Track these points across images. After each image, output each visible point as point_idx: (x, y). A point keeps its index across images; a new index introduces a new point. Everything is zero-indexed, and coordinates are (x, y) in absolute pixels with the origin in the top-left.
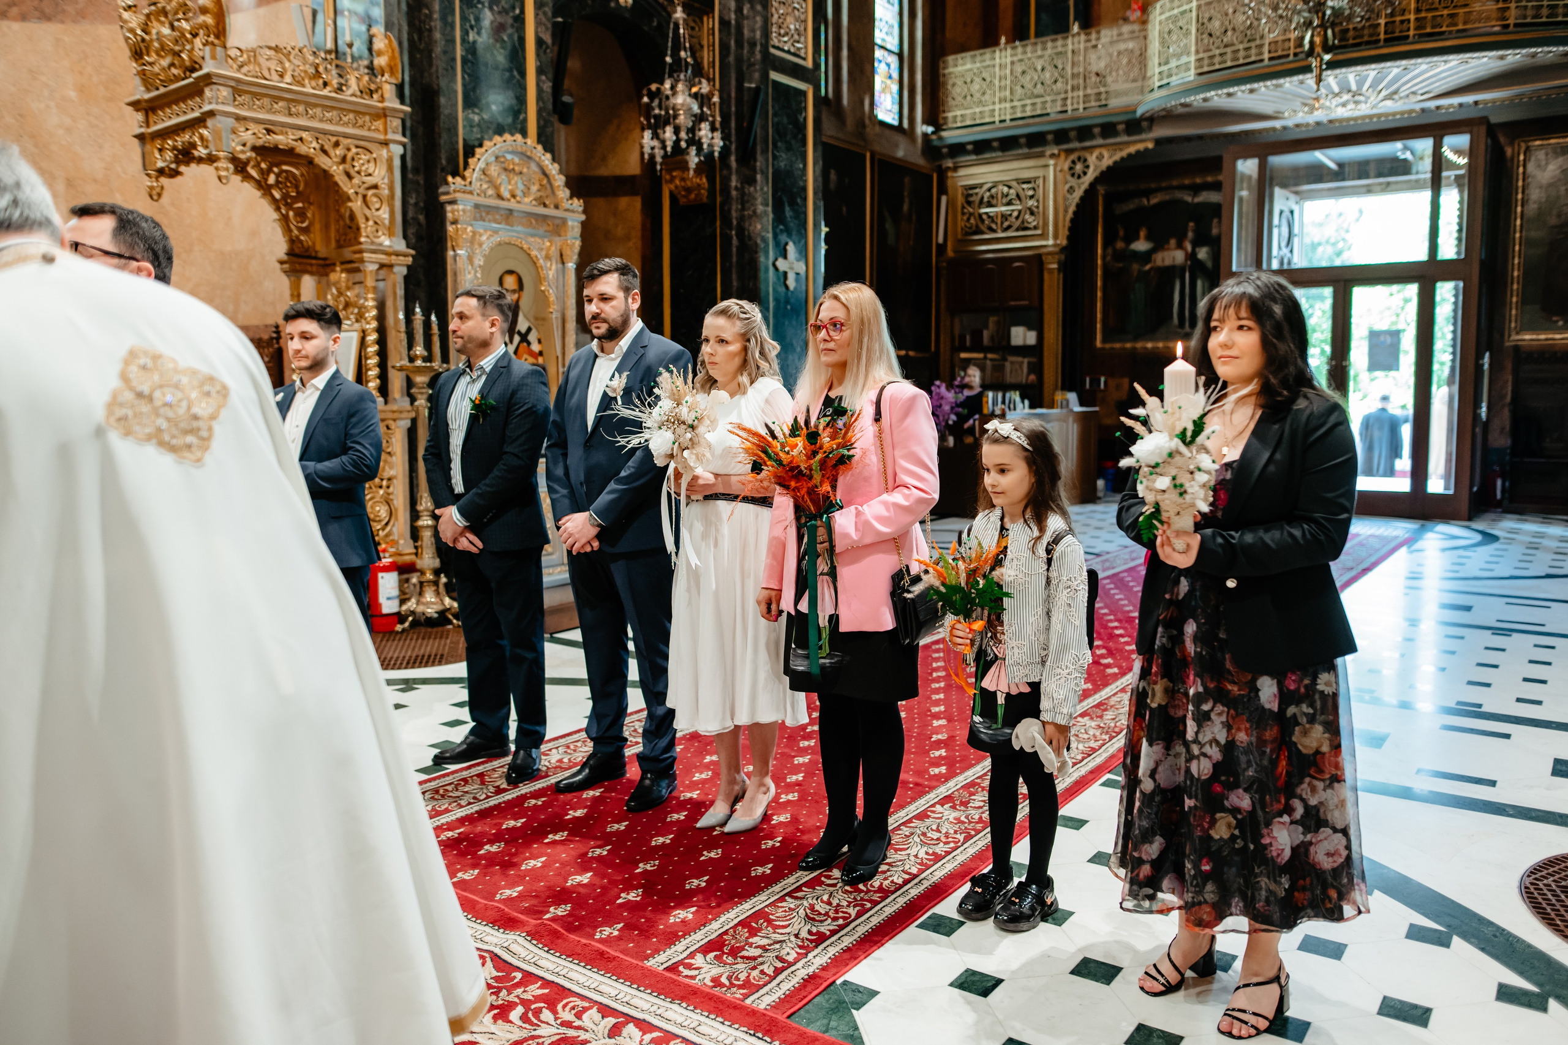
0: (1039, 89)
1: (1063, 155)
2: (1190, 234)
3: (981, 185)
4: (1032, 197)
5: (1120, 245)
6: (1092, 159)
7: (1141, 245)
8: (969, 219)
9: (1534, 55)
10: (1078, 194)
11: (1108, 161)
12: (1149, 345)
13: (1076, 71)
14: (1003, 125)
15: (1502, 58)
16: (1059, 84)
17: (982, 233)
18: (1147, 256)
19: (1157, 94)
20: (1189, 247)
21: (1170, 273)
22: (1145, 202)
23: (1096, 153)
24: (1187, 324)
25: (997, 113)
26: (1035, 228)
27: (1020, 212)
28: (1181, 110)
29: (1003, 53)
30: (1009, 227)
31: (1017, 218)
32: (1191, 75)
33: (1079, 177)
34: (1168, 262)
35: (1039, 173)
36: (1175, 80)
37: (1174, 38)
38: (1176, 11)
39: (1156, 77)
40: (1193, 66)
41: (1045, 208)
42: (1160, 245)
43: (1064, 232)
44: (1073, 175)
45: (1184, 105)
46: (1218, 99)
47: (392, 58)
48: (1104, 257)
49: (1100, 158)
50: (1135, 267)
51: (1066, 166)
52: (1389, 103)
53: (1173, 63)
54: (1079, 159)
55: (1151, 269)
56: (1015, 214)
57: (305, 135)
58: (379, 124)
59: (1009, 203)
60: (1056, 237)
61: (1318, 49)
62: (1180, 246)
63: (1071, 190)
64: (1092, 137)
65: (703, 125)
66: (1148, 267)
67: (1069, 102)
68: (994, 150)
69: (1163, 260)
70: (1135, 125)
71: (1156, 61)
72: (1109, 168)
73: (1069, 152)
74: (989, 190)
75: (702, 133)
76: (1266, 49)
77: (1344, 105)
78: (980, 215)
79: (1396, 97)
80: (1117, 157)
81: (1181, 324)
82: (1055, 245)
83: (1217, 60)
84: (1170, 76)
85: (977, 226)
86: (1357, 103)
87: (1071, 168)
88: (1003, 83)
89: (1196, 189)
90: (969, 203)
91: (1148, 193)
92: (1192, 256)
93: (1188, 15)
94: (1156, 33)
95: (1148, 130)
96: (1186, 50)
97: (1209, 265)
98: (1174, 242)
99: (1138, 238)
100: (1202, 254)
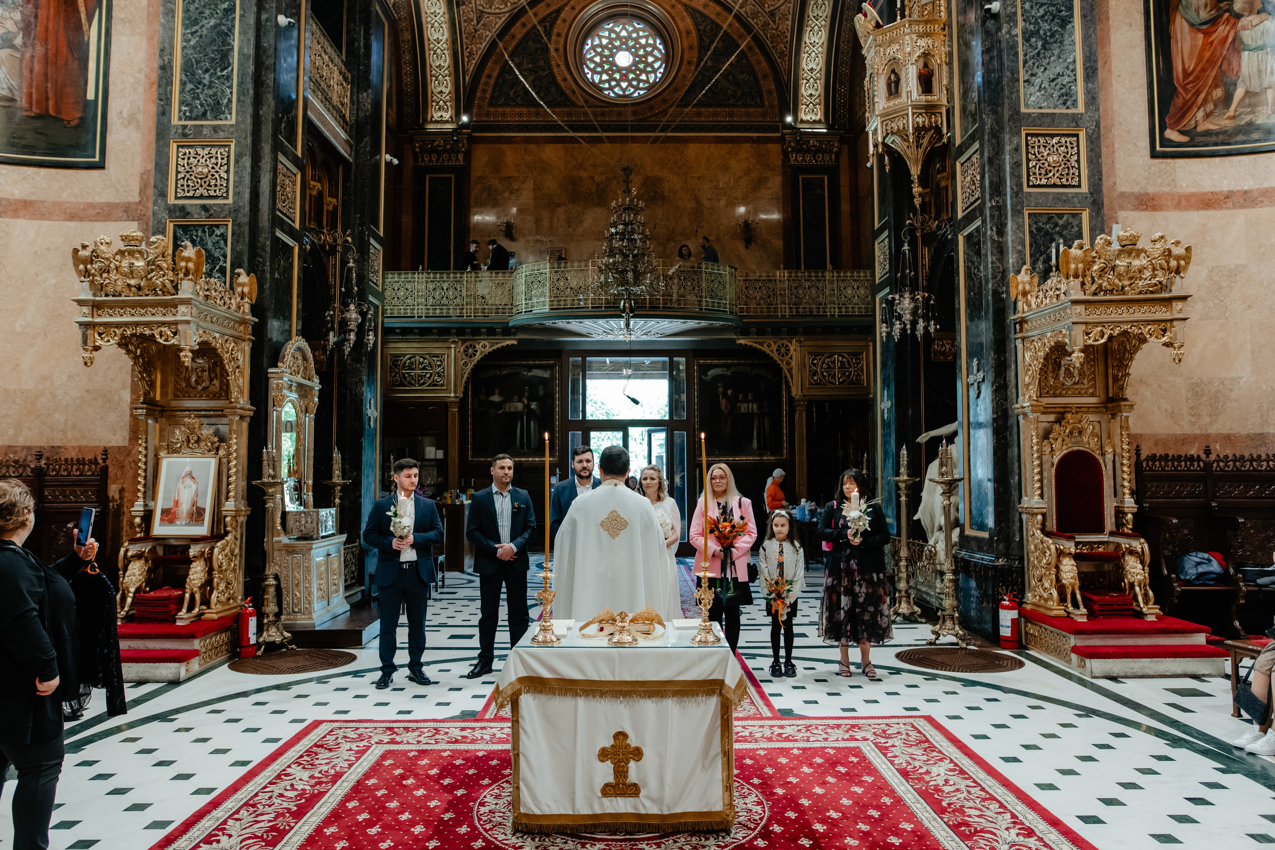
0: (445, 301)
1: (460, 343)
2: (526, 394)
3: (405, 355)
4: (439, 366)
5: (483, 397)
6: (479, 347)
7: (496, 398)
8: (395, 376)
10: (470, 367)
11: (488, 349)
13: (469, 293)
14: (420, 319)
15: (699, 323)
16: (458, 300)
17: (405, 386)
18: (499, 405)
19: (523, 316)
20: (526, 402)
21: (515, 416)
22: (499, 373)
23: (483, 342)
24: (525, 447)
25: (416, 311)
26: (442, 385)
27: (431, 374)
28: (538, 327)
29: (420, 276)
30: (424, 383)
31: (429, 378)
32: (547, 309)
33: (471, 357)
34: (513, 410)
35: (446, 351)
36: (536, 310)
37: (536, 286)
38: (536, 272)
39: (524, 306)
40: (547, 303)
41: (449, 374)
42: (507, 399)
43: (461, 390)
44: (467, 355)
45: (541, 324)
46: (561, 324)
47: (250, 289)
48: (472, 405)
49: (484, 346)
50: (493, 411)
51: (462, 350)
53: (535, 300)
54: (471, 346)
55: (503, 413)
56: (428, 375)
57: (217, 335)
58: (242, 328)
59: (424, 368)
60: (455, 392)
61: (627, 310)
62: (520, 400)
63: (466, 364)
64: (480, 334)
65: (371, 333)
66: (501, 412)
67: (464, 311)
68: (415, 334)
69: (510, 408)
70: (507, 331)
71: (524, 297)
72: (489, 353)
73: (464, 341)
74: (410, 359)
75: (371, 337)
76: (589, 302)
77: (624, 334)
78: (403, 374)
79: (649, 334)
80: (495, 347)
81: (522, 447)
82: (456, 397)
83: (562, 303)
84: (532, 307)
85: (401, 381)
86: (630, 335)
87: (465, 351)
88: (420, 294)
89: (530, 368)
90: (396, 366)
91: (500, 368)
92: (527, 407)
93: (544, 275)
94: (523, 281)
95: (515, 334)
96: (543, 294)
97: (538, 412)
98: (516, 397)
99: (494, 394)
100: (533, 406)
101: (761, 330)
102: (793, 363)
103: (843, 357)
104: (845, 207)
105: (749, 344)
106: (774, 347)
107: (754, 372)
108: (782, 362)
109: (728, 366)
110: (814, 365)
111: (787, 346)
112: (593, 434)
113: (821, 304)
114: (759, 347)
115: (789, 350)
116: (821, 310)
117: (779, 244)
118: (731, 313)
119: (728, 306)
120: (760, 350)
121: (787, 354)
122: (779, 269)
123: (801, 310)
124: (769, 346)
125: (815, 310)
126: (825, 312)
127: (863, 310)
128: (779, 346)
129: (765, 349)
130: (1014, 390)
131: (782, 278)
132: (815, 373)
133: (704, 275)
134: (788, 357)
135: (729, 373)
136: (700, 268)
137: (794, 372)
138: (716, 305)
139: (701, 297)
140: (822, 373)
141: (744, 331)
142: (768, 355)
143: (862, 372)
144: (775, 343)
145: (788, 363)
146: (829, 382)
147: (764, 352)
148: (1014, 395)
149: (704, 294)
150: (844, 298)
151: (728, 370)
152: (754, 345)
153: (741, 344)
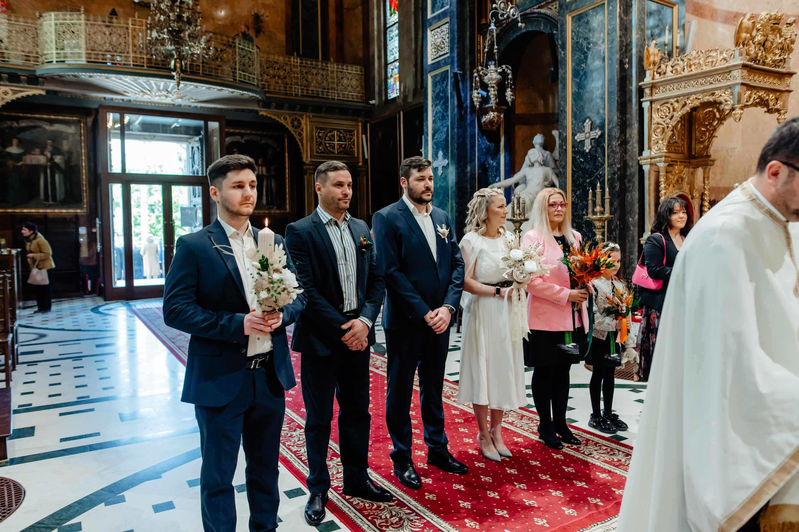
2: (49, 148)
7: (14, 150)
9: (242, 94)
11: (11, 96)
12: (25, 211)
15: (233, 92)
18: (18, 157)
19: (54, 66)
20: (49, 155)
21: (35, 169)
22: (16, 125)
23: (3, 89)
24: (50, 199)
28: (71, 78)
32: (83, 61)
34: (34, 162)
36: (69, 61)
37: (68, 36)
38: (68, 22)
39: (54, 56)
40: (84, 55)
42: (28, 151)
45: (75, 76)
46: (99, 79)
49: (6, 93)
50: (10, 163)
52: (180, 100)
53: (68, 51)
55: (23, 165)
61: (178, 70)
62: (42, 153)
64: (1, 79)
66: (20, 164)
69: (31, 160)
70: (33, 80)
71: (54, 46)
76: (131, 59)
77: (160, 96)
79: (184, 98)
80: (18, 95)
81: (46, 199)
83: (100, 56)
84: (65, 57)
86: (167, 97)
89: (52, 122)
91: (17, 119)
92: (51, 160)
93: (78, 27)
94: (53, 29)
95: (43, 84)
96: (78, 46)
97: (63, 166)
98: (37, 151)
99: (11, 145)
100: (58, 159)
101: (280, 106)
102: (304, 134)
103: (341, 133)
104: (332, 17)
105: (269, 115)
106: (289, 120)
107: (264, 141)
108: (296, 133)
109: (242, 135)
110: (319, 137)
111: (299, 120)
112: (134, 187)
113: (324, 89)
114: (277, 119)
115: (300, 124)
116: (325, 94)
117: (282, 37)
118: (258, 86)
119: (256, 80)
120: (278, 121)
121: (299, 127)
122: (293, 55)
123: (310, 92)
124: (285, 119)
125: (320, 93)
126: (328, 95)
127: (355, 97)
128: (293, 120)
129: (282, 121)
130: (636, 145)
131: (295, 64)
132: (320, 144)
133: (237, 50)
134: (299, 130)
135: (243, 141)
136: (234, 43)
137: (305, 142)
138: (247, 78)
139: (235, 69)
140: (325, 144)
141: (266, 104)
142: (284, 126)
143: (354, 145)
144: (290, 116)
145: (300, 134)
146: (331, 151)
147: (281, 124)
148: (636, 150)
149: (237, 67)
150: (341, 86)
151: (242, 138)
152: (273, 117)
153: (262, 115)
